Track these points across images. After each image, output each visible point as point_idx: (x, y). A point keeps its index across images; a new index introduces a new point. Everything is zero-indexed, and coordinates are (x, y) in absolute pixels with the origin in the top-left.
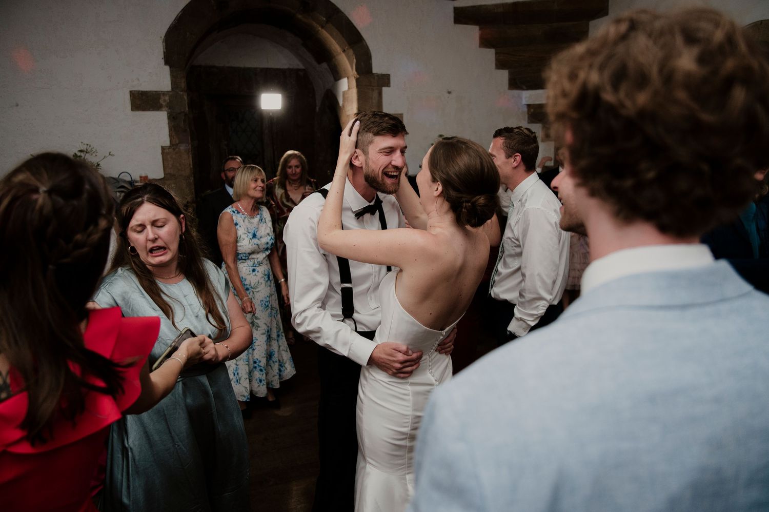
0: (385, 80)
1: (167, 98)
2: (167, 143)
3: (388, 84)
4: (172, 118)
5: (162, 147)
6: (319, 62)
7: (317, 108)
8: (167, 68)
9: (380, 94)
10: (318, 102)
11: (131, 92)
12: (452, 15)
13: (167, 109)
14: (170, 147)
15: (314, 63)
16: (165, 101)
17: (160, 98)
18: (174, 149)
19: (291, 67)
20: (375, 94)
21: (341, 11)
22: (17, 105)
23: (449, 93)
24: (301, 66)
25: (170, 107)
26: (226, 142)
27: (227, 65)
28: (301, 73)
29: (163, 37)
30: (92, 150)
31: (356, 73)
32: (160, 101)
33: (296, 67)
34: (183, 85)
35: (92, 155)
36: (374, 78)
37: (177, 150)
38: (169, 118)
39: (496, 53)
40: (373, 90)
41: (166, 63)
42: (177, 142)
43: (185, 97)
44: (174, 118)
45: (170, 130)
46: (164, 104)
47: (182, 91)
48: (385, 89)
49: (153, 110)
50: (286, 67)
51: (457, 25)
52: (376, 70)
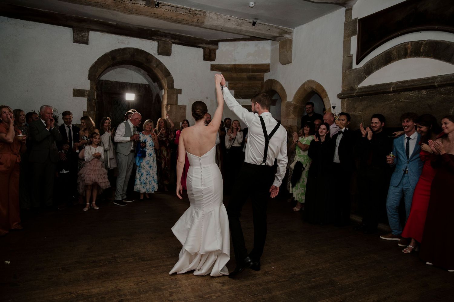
0: (179, 91)
1: (88, 93)
2: (86, 110)
3: (181, 93)
4: (89, 101)
5: (84, 112)
6: (154, 82)
7: (153, 101)
8: (89, 81)
9: (177, 97)
10: (154, 98)
11: (73, 89)
12: (210, 67)
13: (87, 97)
14: (87, 112)
15: (152, 82)
16: (87, 93)
17: (85, 92)
18: (88, 113)
19: (143, 83)
20: (175, 97)
21: (162, 63)
22: (28, 91)
23: (207, 98)
24: (147, 83)
25: (89, 96)
26: (111, 113)
27: (115, 80)
28: (147, 86)
29: (89, 69)
30: (56, 110)
31: (167, 88)
32: (85, 93)
33: (145, 83)
34: (95, 87)
35: (56, 112)
36: (175, 90)
37: (90, 113)
38: (88, 100)
39: (229, 83)
40: (174, 95)
41: (89, 79)
42: (90, 110)
43: (95, 93)
44: (90, 100)
45: (88, 105)
46: (86, 95)
47: (94, 90)
48: (179, 95)
49: (82, 97)
50: (141, 83)
51: (212, 71)
52: (176, 87)
